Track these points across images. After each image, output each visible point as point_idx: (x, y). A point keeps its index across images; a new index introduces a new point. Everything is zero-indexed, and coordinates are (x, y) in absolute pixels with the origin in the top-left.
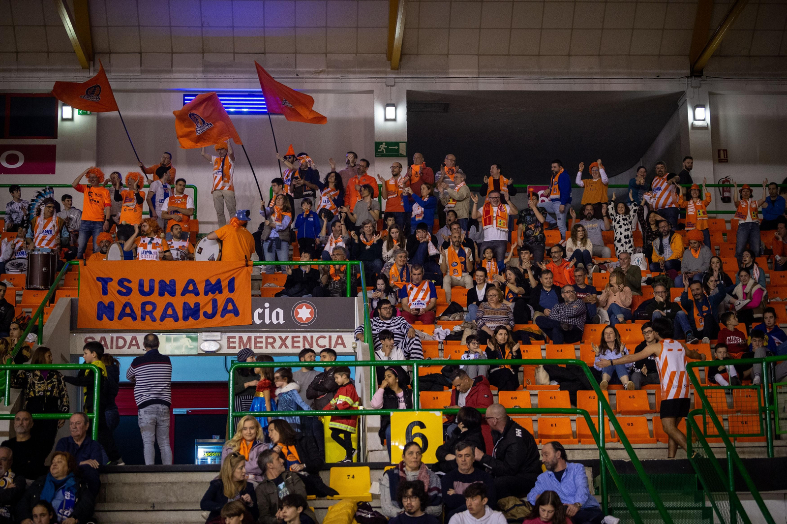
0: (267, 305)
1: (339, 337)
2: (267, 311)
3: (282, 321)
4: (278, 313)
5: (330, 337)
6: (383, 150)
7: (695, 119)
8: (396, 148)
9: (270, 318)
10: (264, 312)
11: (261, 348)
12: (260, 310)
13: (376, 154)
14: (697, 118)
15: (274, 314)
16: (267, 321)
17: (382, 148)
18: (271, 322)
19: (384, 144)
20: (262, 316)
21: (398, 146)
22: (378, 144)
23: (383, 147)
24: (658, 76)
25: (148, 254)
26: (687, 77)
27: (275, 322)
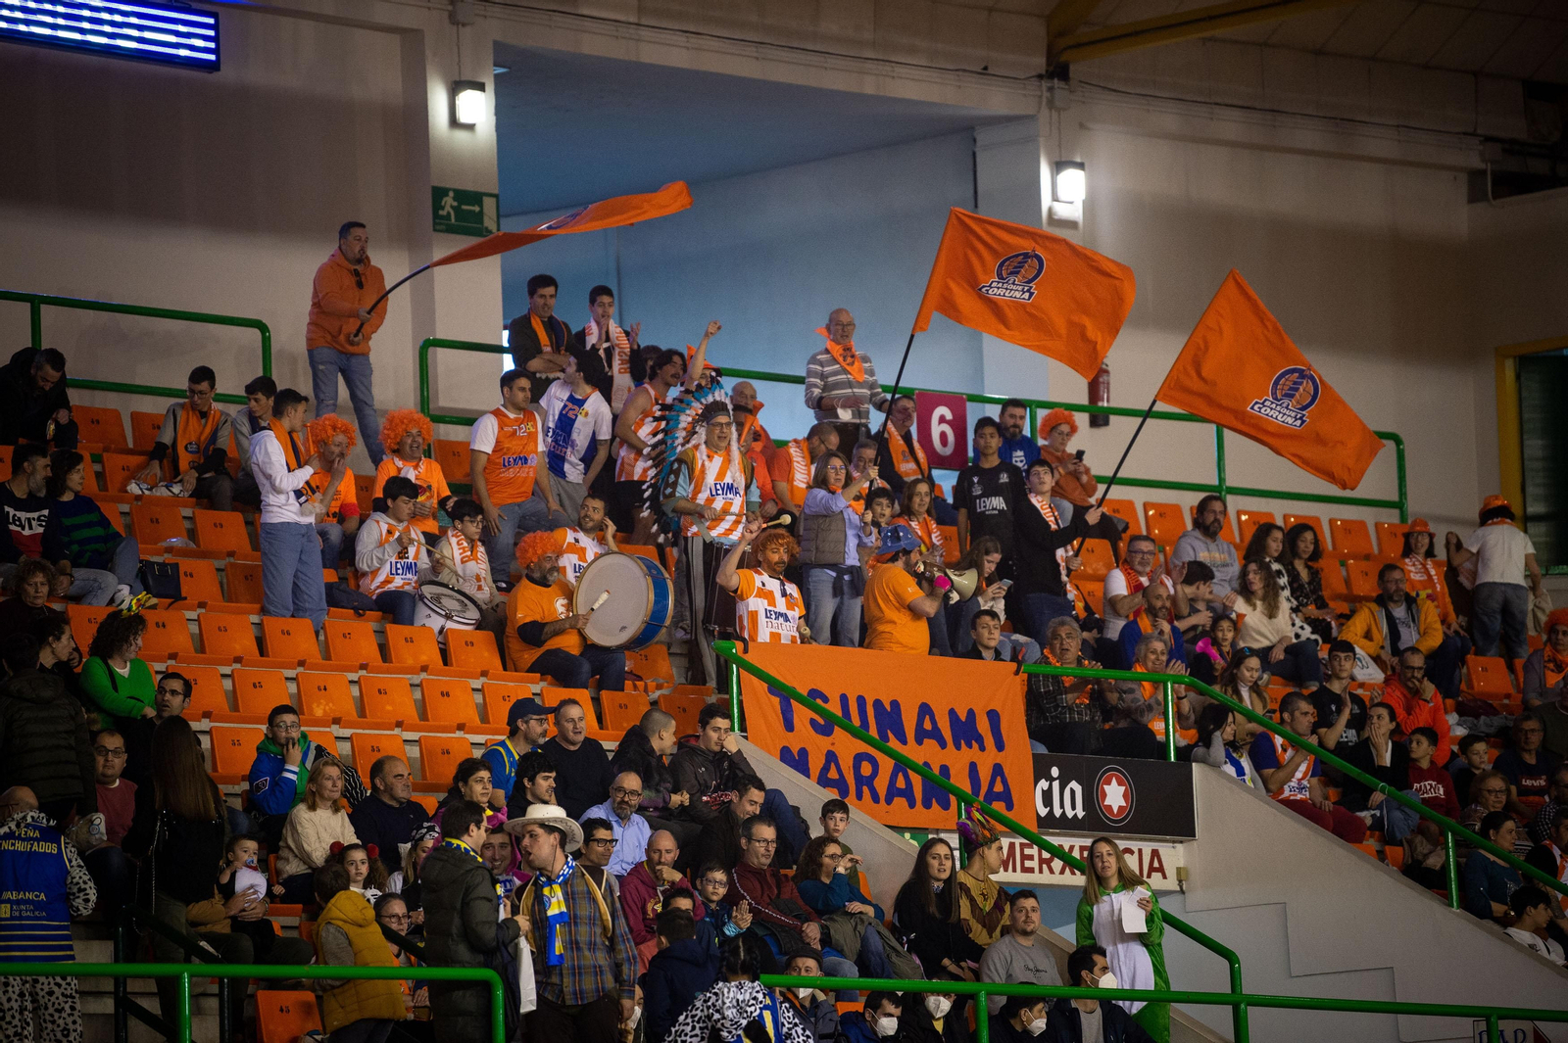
0: (1055, 772)
1: (1155, 853)
2: (1056, 785)
3: (1081, 814)
4: (1073, 792)
5: (1140, 851)
6: (449, 213)
7: (1055, 198)
8: (477, 209)
9: (1062, 806)
10: (1051, 786)
11: (1031, 870)
12: (1043, 784)
13: (435, 224)
14: (1061, 195)
15: (1067, 792)
16: (1058, 812)
17: (448, 208)
18: (1064, 813)
19: (451, 194)
20: (1047, 797)
21: (481, 205)
22: (439, 193)
23: (449, 201)
24: (986, 68)
25: (781, 620)
26: (1040, 77)
27: (1070, 814)
